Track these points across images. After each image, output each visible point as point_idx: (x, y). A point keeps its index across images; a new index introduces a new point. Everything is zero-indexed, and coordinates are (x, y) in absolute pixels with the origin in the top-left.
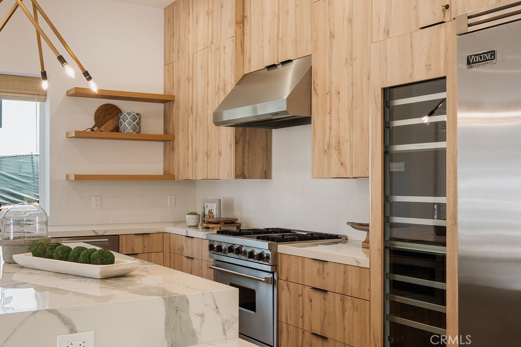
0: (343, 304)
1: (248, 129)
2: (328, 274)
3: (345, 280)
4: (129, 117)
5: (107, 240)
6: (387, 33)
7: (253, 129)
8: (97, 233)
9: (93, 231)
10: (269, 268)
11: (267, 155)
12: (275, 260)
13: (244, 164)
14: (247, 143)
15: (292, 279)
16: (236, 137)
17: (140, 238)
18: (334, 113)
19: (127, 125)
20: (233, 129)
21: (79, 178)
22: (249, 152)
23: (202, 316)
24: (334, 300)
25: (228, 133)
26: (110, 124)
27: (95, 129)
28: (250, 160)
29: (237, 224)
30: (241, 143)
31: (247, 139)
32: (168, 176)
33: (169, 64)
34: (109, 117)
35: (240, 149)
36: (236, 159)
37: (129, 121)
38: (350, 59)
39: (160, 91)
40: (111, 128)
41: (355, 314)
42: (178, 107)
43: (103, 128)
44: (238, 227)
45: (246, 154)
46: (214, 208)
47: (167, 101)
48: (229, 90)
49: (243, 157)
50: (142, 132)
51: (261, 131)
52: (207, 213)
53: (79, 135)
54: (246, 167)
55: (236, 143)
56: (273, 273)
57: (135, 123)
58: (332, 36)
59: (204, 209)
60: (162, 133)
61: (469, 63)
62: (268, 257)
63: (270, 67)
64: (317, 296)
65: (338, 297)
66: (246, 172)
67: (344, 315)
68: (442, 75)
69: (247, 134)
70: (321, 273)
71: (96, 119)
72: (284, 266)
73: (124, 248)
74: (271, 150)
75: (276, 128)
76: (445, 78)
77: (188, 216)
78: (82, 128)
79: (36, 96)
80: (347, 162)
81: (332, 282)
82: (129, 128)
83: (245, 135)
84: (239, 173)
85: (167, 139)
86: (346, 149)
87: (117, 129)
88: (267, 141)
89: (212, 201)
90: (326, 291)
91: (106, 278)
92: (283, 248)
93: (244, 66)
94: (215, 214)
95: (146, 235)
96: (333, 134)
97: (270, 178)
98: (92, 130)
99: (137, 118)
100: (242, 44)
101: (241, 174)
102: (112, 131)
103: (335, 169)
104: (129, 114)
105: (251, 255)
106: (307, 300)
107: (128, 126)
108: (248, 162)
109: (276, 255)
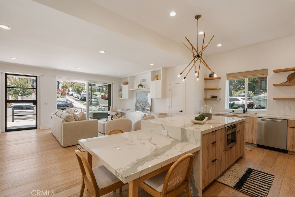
5: (281, 121)
9: (275, 117)
23: (190, 136)
43: (289, 82)
71: (288, 78)
79: (264, 75)
98: (286, 83)
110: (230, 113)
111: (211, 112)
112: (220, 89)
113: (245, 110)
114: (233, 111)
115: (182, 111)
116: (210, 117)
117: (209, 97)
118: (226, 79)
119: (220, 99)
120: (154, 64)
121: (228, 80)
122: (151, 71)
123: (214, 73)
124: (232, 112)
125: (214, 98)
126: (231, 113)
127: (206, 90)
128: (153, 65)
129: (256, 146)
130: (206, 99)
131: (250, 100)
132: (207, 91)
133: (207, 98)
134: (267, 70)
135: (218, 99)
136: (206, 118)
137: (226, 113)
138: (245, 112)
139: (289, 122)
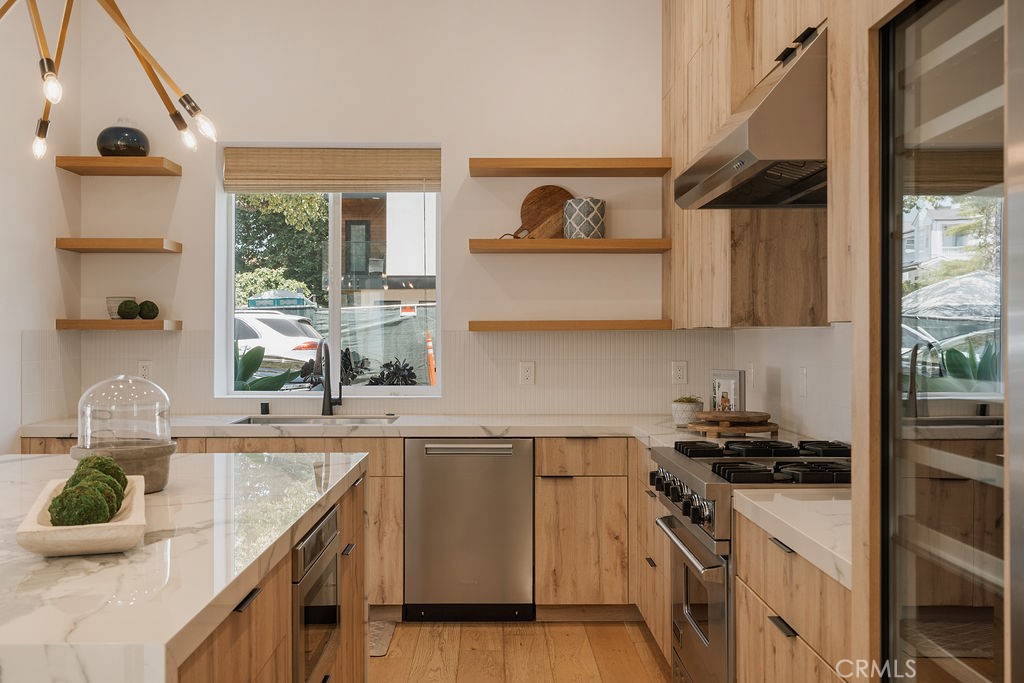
1: (765, 212)
2: (797, 587)
3: (822, 615)
4: (577, 208)
5: (510, 446)
8: (489, 432)
9: (484, 428)
11: (816, 270)
13: (755, 292)
14: (762, 246)
15: (751, 581)
16: (732, 233)
17: (578, 446)
19: (576, 221)
20: (722, 217)
21: (475, 326)
22: (767, 264)
24: (805, 665)
26: (550, 224)
27: (522, 235)
28: (771, 283)
29: (772, 427)
30: (746, 244)
31: (764, 234)
32: (666, 323)
34: (549, 209)
35: (744, 261)
36: (734, 281)
37: (578, 214)
39: (654, 153)
40: (551, 232)
43: (535, 232)
45: (761, 271)
47: (664, 170)
48: (722, 124)
49: (753, 276)
50: (608, 236)
51: (801, 216)
52: (719, 400)
54: (760, 298)
55: (735, 245)
57: (588, 219)
59: (714, 390)
60: (658, 235)
62: (709, 519)
64: (783, 642)
66: (760, 311)
69: (764, 223)
70: (789, 581)
71: (524, 214)
73: (545, 463)
77: (675, 405)
78: (494, 234)
79: (423, 183)
82: (578, 228)
83: (758, 227)
84: (743, 313)
85: (657, 247)
87: (559, 233)
88: (817, 237)
89: (727, 374)
90: (795, 635)
93: (753, 68)
94: (732, 402)
95: (591, 440)
97: (824, 324)
98: (516, 236)
99: (594, 208)
100: (749, 18)
101: (748, 314)
102: (554, 236)
104: (580, 202)
105: (687, 508)
107: (575, 226)
108: (766, 288)
110: (249, 421)
111: (159, 431)
112: (179, 249)
113: (335, 396)
114: (265, 408)
116: (156, 469)
117: (96, 305)
118: (219, 187)
119: (179, 325)
121: (226, 188)
123: (195, 109)
124: (257, 413)
125: (139, 312)
126: (256, 421)
127: (74, 250)
129: (398, 616)
130: (70, 326)
131: (307, 334)
132: (84, 256)
133: (84, 316)
134: (434, 153)
135: (168, 325)
136: (137, 483)
137: (227, 423)
138: (330, 406)
139: (543, 448)
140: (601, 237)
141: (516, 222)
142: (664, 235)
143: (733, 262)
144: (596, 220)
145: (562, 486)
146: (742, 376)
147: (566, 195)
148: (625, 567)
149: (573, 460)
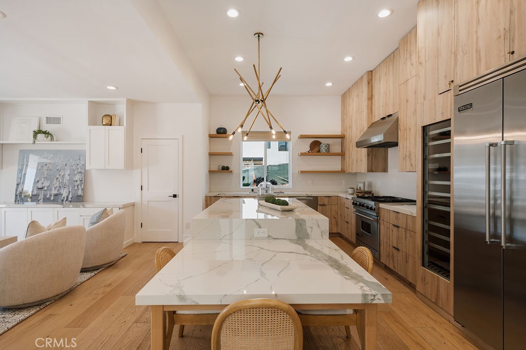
0: (406, 234)
1: (374, 149)
2: (400, 219)
3: (407, 222)
4: (324, 146)
5: (312, 198)
6: (425, 98)
7: (377, 148)
8: (307, 195)
10: (375, 214)
11: (385, 160)
12: (378, 211)
14: (374, 156)
15: (385, 220)
16: (368, 153)
17: (327, 198)
18: (408, 140)
19: (323, 149)
20: (366, 149)
21: (302, 172)
22: (375, 159)
23: (312, 228)
24: (402, 231)
25: (364, 151)
26: (316, 149)
28: (376, 163)
30: (370, 155)
31: (374, 153)
32: (343, 171)
33: (343, 121)
34: (316, 146)
35: (370, 158)
36: (368, 163)
38: (415, 112)
39: (340, 133)
40: (317, 151)
41: (411, 239)
42: (346, 140)
43: (313, 151)
44: (373, 195)
45: (374, 161)
46: (361, 185)
47: (342, 137)
48: (365, 130)
49: (372, 162)
50: (330, 152)
51: (382, 149)
52: (358, 188)
53: (302, 154)
54: (373, 166)
55: (368, 156)
56: (377, 216)
57: (326, 148)
58: (407, 101)
59: (357, 186)
60: (340, 152)
61: (459, 111)
62: (374, 209)
63: (383, 119)
64: (395, 229)
65: (404, 230)
66: (373, 169)
67: (406, 238)
68: (449, 118)
70: (397, 218)
71: (310, 147)
72: (382, 213)
73: (320, 202)
74: (387, 158)
75: (390, 147)
76: (450, 119)
77: (349, 189)
78: (304, 151)
80: (414, 164)
81: (401, 223)
83: (373, 151)
84: (370, 169)
85: (342, 155)
86: (413, 157)
87: (319, 151)
88: (385, 154)
89: (361, 183)
90: (398, 227)
91: (284, 211)
92: (382, 205)
93: (372, 119)
94: (362, 188)
96: (407, 150)
97: (387, 172)
98: (309, 152)
99: (328, 146)
100: (371, 109)
101: (371, 170)
102: (317, 152)
103: (409, 168)
104: (324, 144)
105: (367, 207)
106: (391, 231)
109: (379, 208)
114: (253, 190)
115: (175, 196)
118: (241, 140)
120: (117, 88)
122: (89, 101)
124: (251, 191)
125: (225, 169)
128: (114, 88)
130: (211, 172)
132: (211, 156)
133: (214, 170)
134: (290, 133)
135: (231, 172)
139: (319, 199)
140: (328, 153)
141: (308, 149)
142: (342, 152)
143: (368, 159)
144: (328, 148)
145: (323, 207)
146: (364, 183)
147: (320, 143)
148: (337, 224)
149: (326, 201)
